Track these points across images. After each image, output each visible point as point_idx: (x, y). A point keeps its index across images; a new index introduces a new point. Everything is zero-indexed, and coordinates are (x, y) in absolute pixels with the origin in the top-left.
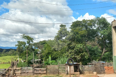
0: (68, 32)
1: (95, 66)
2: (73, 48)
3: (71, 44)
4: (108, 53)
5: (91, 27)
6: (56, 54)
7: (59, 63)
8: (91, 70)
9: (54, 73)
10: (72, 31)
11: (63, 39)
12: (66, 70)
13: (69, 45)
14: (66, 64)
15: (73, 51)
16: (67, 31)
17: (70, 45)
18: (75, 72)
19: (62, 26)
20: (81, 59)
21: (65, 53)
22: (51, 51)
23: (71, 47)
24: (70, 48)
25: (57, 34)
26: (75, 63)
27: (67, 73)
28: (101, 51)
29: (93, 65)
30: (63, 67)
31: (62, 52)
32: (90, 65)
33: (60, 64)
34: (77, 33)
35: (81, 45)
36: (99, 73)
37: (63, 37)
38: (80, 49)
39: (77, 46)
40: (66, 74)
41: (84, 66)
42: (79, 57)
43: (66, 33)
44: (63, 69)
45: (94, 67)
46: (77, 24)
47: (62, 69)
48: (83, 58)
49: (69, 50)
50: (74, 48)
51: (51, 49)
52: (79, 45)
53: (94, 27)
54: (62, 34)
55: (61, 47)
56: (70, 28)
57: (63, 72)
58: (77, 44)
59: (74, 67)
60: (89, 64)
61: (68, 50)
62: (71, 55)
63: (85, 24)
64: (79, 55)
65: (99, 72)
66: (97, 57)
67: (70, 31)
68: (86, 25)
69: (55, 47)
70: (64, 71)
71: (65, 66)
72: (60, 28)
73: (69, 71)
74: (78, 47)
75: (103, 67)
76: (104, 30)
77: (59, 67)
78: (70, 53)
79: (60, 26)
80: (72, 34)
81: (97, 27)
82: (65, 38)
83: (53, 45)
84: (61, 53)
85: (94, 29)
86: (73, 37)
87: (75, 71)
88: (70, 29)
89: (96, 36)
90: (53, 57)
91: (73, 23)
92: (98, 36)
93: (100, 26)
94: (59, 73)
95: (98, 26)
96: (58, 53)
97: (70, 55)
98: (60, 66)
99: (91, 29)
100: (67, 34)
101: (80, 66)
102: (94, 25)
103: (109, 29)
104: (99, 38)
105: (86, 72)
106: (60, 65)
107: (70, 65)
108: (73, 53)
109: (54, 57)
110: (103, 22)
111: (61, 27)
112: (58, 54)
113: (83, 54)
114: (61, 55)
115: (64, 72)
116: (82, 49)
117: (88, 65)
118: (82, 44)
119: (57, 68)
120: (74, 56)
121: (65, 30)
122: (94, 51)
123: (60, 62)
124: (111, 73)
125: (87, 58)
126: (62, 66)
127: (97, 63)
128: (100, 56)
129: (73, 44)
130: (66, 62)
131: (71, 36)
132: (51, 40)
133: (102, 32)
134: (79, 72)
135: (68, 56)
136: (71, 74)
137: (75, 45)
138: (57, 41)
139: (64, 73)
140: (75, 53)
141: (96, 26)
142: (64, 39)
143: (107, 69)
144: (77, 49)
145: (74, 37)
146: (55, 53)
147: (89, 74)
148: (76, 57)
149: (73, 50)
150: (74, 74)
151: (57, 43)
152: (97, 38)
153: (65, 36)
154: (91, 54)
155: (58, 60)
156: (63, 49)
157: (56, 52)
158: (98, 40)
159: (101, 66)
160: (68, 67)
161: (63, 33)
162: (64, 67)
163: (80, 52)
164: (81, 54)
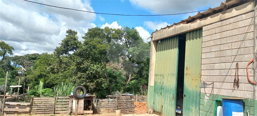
0: (80, 43)
1: (119, 101)
2: (85, 70)
3: (82, 63)
4: (134, 81)
5: (116, 41)
6: (55, 78)
7: (57, 94)
8: (112, 106)
9: (45, 112)
10: (86, 43)
11: (70, 55)
12: (70, 106)
13: (79, 64)
14: (70, 97)
15: (84, 75)
16: (78, 42)
17: (81, 65)
18: (84, 110)
19: (70, 32)
20: (95, 88)
21: (71, 77)
22: (45, 72)
23: (81, 68)
24: (79, 69)
25: (59, 44)
26: (87, 95)
27: (70, 111)
28: (126, 79)
29: (115, 98)
30: (64, 102)
31: (65, 75)
32: (111, 98)
33: (59, 95)
34: (94, 47)
35: (98, 67)
36: (123, 112)
37: (71, 50)
38: (97, 72)
39: (92, 68)
40: (69, 113)
41: (100, 100)
42: (92, 85)
43: (77, 45)
44: (64, 105)
45: (117, 102)
46: (96, 32)
47: (62, 105)
48: (98, 86)
49: (78, 73)
50: (87, 71)
51: (46, 69)
52: (95, 66)
53: (120, 40)
54: (69, 46)
55: (65, 68)
56: (83, 38)
57: (63, 110)
58: (92, 65)
59: (85, 101)
60: (108, 98)
61: (76, 73)
62: (80, 82)
63: (108, 34)
64: (92, 82)
65: (124, 110)
66: (119, 86)
67: (82, 43)
68: (109, 36)
69: (54, 66)
70: (66, 107)
71: (69, 99)
72: (67, 36)
73: (74, 108)
74: (94, 70)
75: (130, 103)
76: (133, 47)
77: (57, 102)
78: (79, 78)
79: (67, 32)
80: (86, 47)
81: (124, 42)
82: (73, 52)
83: (50, 62)
84: (62, 77)
85: (119, 45)
86: (87, 52)
87: (86, 108)
88: (84, 40)
89: (120, 56)
90: (48, 83)
91: (90, 30)
92: (125, 55)
93: (129, 41)
94: (56, 112)
95: (126, 40)
96: (58, 77)
97: (78, 81)
98: (58, 99)
99: (116, 43)
100: (77, 47)
101: (94, 100)
102: (120, 39)
103: (141, 47)
104: (124, 59)
105: (102, 110)
106: (59, 97)
107: (78, 99)
108: (84, 77)
109: (51, 84)
110: (134, 35)
111: (68, 34)
112: (57, 79)
113: (100, 80)
114: (64, 80)
115: (65, 110)
116: (99, 73)
117: (106, 99)
118: (100, 66)
119: (54, 102)
120: (84, 83)
121: (75, 39)
122: (115, 77)
123: (59, 92)
124: (143, 113)
125: (105, 88)
126: (62, 99)
127: (123, 95)
128: (124, 85)
129: (86, 64)
130: (70, 92)
131: (84, 50)
132: (48, 53)
133: (131, 49)
134: (92, 110)
135: (75, 83)
136: (78, 114)
137: (89, 66)
138: (58, 57)
139: (64, 112)
140: (87, 79)
141: (123, 40)
142: (72, 54)
143: (137, 106)
144: (91, 73)
145: (89, 53)
146: (52, 76)
147: (108, 114)
148: (88, 85)
149: (85, 73)
150: (82, 114)
151: (58, 59)
152: (122, 58)
153: (74, 50)
154: (110, 81)
155: (56, 87)
156: (67, 71)
157: (55, 75)
158: (124, 62)
159: (128, 101)
160: (75, 101)
161: (72, 45)
162: (66, 102)
163: (95, 77)
164: (97, 81)
